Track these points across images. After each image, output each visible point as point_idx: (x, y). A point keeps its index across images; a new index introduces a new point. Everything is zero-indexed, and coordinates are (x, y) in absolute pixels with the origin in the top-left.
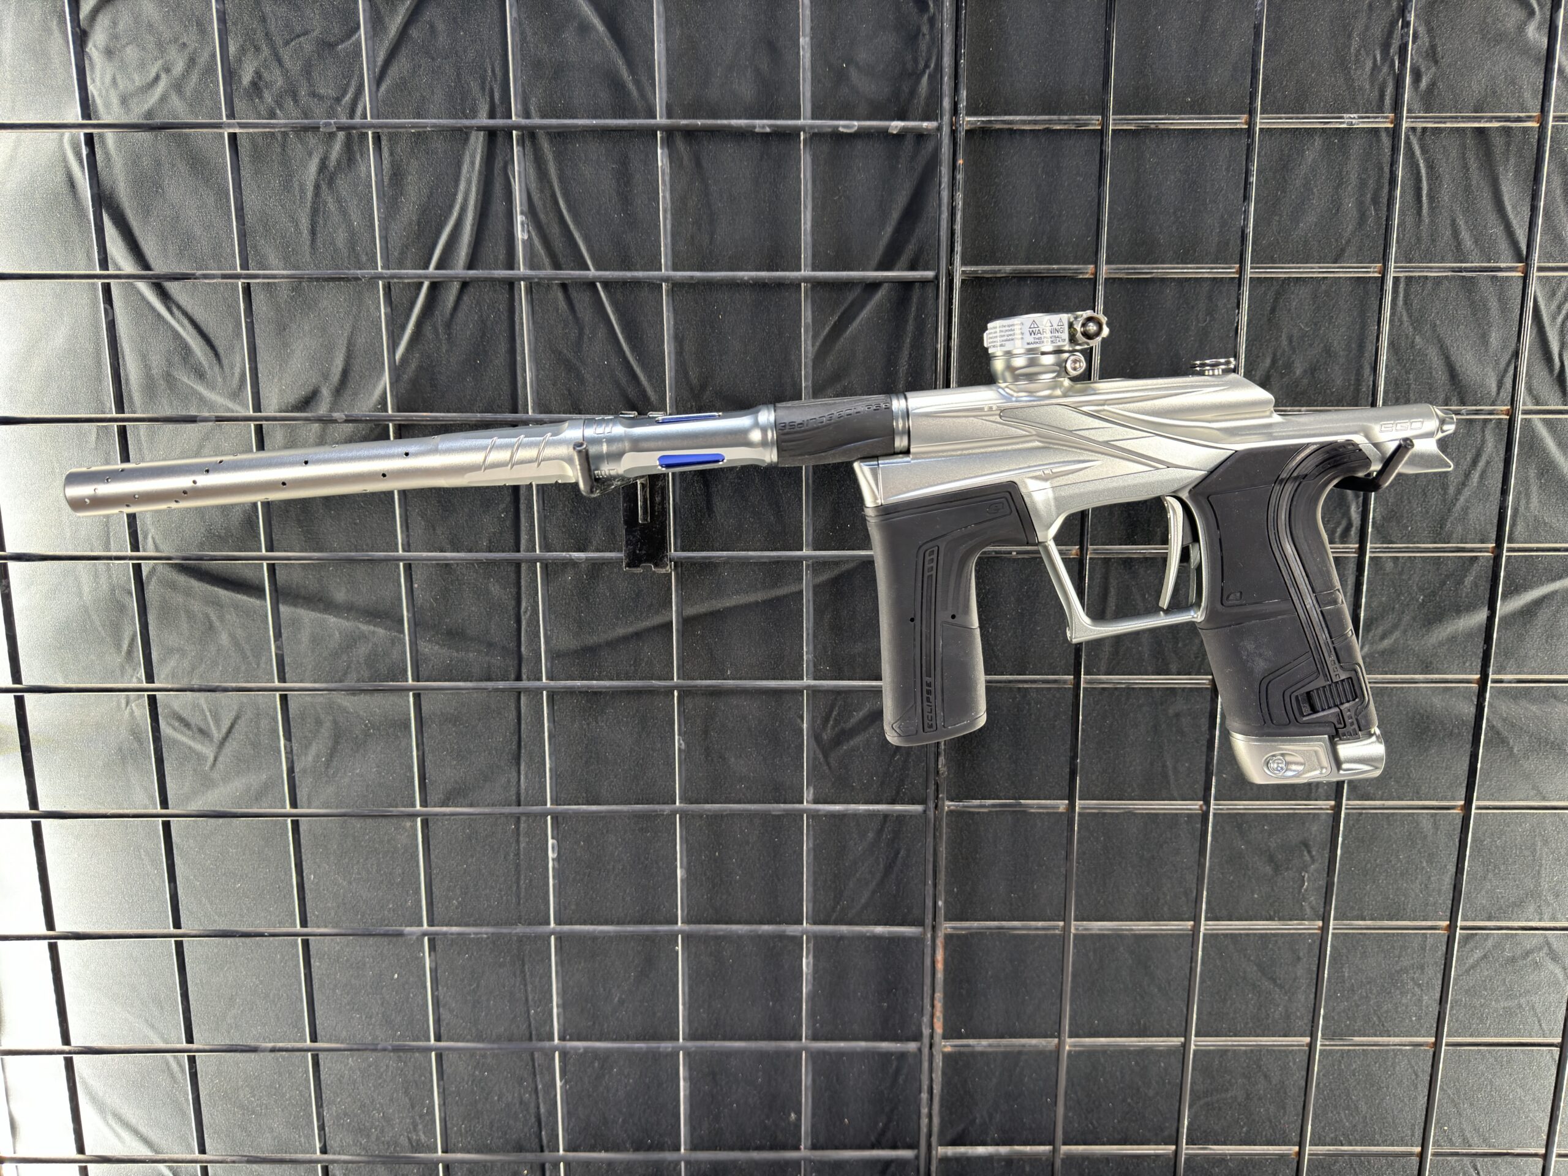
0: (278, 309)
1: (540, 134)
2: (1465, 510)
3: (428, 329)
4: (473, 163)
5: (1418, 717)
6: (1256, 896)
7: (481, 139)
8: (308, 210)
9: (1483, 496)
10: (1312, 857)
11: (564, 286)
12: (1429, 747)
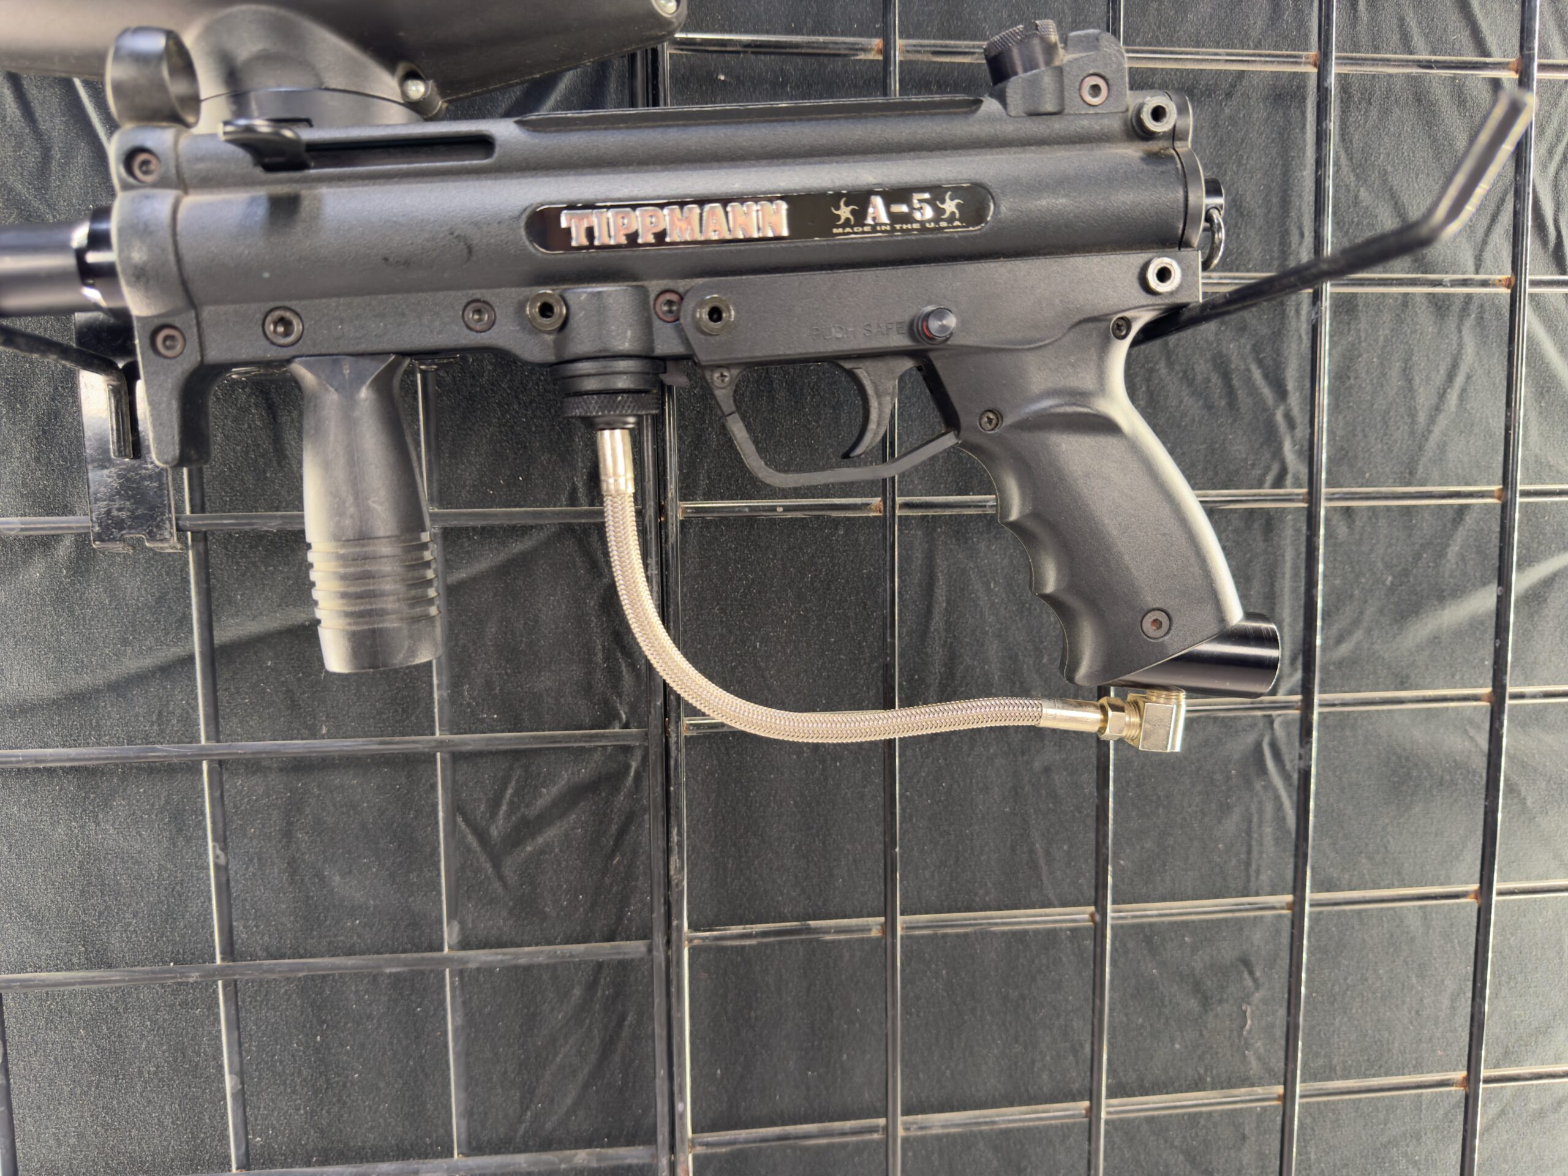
2: (1442, 447)
5: (1394, 758)
6: (1177, 1046)
9: (1465, 427)
10: (1255, 980)
12: (1412, 802)
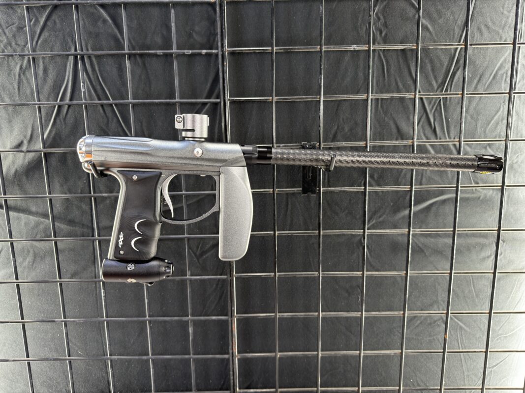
0: (9, 115)
1: (92, 56)
3: (58, 121)
4: (70, 66)
5: (394, 243)
7: (73, 58)
8: (17, 82)
11: (102, 106)
